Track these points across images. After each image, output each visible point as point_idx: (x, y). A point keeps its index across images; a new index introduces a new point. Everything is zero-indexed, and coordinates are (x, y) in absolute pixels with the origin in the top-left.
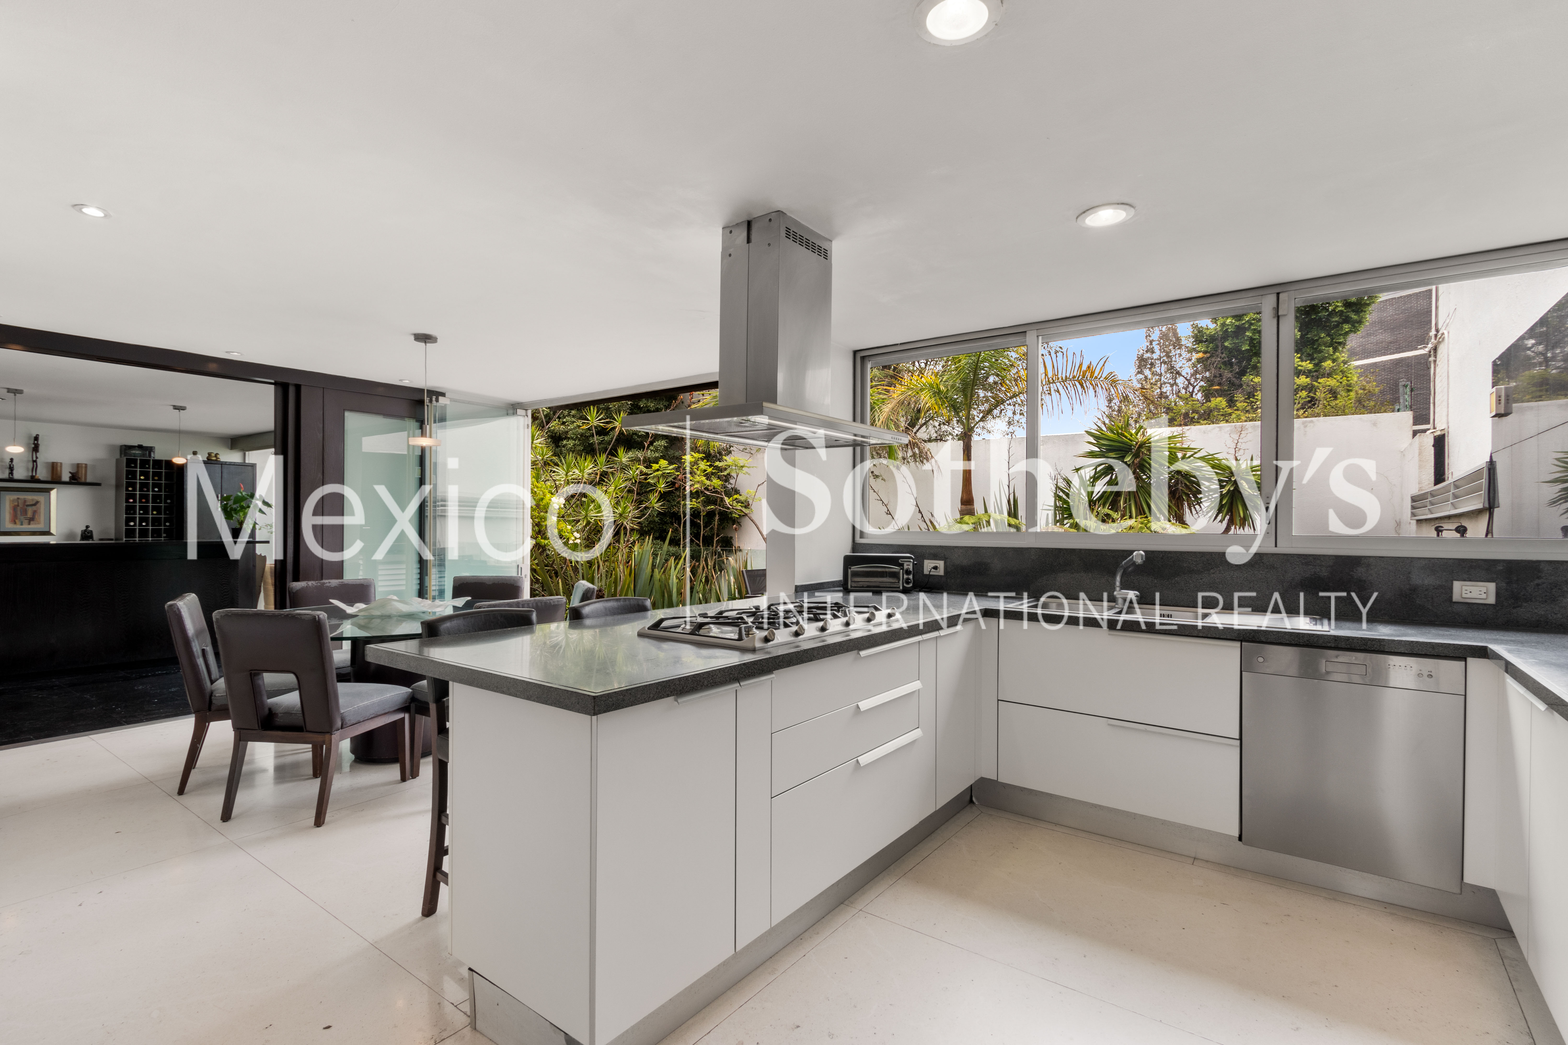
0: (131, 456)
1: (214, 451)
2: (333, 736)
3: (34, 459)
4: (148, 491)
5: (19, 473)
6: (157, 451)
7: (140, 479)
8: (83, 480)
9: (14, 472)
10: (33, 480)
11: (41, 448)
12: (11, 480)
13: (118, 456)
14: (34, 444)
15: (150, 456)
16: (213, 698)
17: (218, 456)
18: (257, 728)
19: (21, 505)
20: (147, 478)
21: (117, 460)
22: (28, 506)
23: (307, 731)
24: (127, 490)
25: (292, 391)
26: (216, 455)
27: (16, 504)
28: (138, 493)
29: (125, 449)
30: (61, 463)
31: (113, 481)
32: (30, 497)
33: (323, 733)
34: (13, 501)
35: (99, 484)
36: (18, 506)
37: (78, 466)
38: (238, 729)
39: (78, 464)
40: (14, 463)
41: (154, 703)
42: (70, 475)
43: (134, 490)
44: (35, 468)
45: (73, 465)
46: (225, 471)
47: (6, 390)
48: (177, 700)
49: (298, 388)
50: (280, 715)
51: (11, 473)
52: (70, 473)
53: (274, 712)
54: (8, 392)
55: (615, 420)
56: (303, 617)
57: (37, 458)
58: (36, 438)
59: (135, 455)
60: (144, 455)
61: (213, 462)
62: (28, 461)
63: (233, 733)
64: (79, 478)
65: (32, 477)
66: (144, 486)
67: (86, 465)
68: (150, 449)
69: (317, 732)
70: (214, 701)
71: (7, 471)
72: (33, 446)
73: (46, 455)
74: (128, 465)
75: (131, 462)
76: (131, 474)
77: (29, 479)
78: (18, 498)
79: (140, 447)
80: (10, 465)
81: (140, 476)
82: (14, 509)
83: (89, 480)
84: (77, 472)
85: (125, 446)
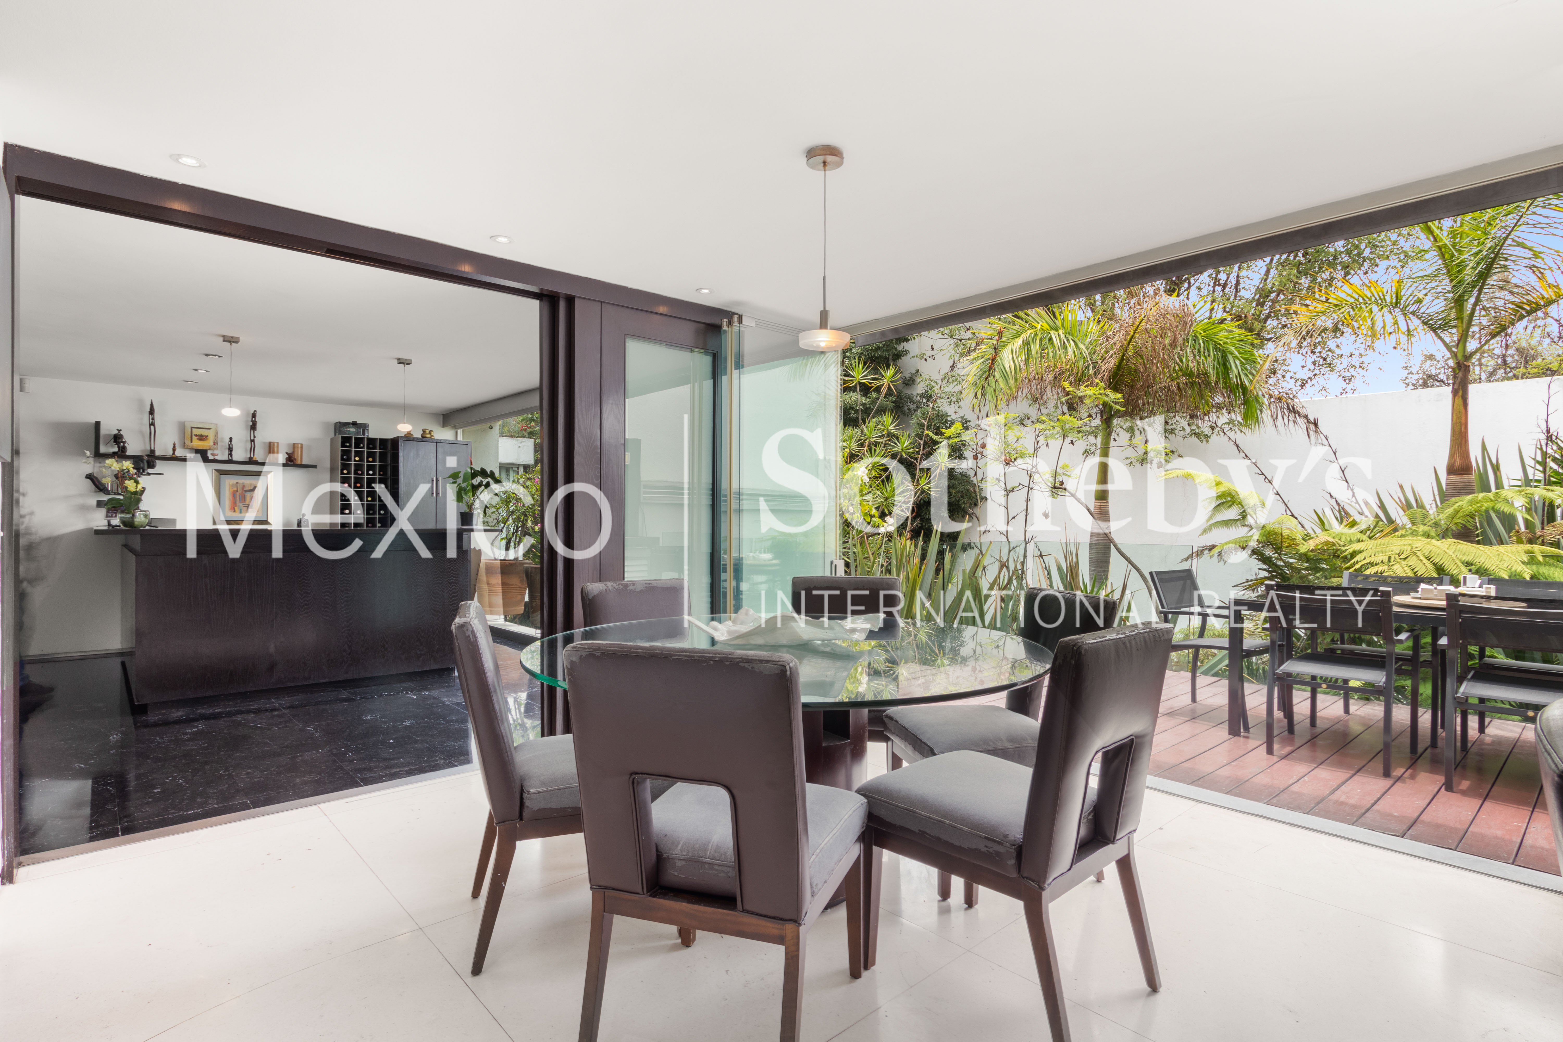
0: (346, 434)
1: (429, 427)
2: (801, 928)
3: (252, 438)
4: (363, 474)
5: (238, 455)
6: (371, 429)
7: (355, 461)
8: (299, 462)
9: (233, 453)
10: (251, 462)
11: (258, 426)
12: (230, 462)
13: (332, 435)
14: (252, 421)
15: (364, 434)
16: (525, 795)
17: (432, 434)
18: (640, 891)
19: (240, 491)
20: (361, 460)
21: (332, 439)
22: (246, 491)
23: (743, 911)
24: (342, 473)
25: (562, 306)
26: (430, 432)
27: (235, 489)
28: (353, 476)
29: (340, 426)
30: (278, 443)
31: (328, 464)
32: (247, 481)
33: (781, 919)
34: (233, 485)
35: (314, 467)
36: (237, 491)
37: (294, 446)
38: (600, 887)
39: (294, 444)
40: (233, 443)
41: (391, 746)
42: (287, 456)
43: (349, 473)
44: (252, 449)
45: (289, 445)
46: (440, 450)
47: (222, 339)
48: (416, 742)
49: (570, 300)
50: (679, 864)
51: (231, 454)
52: (287, 453)
53: (665, 856)
54: (224, 341)
55: (883, 376)
56: (758, 667)
57: (255, 437)
58: (254, 415)
59: (349, 432)
60: (358, 433)
61: (427, 440)
62: (247, 441)
63: (590, 893)
64: (295, 459)
65: (250, 458)
66: (358, 467)
67: (302, 444)
68: (364, 427)
69: (773, 918)
70: (527, 803)
71: (227, 452)
72: (251, 423)
73: (263, 435)
74: (343, 445)
75: (345, 440)
76: (345, 454)
77: (247, 460)
78: (237, 483)
79: (354, 424)
80: (229, 445)
81: (355, 457)
82: (234, 494)
83: (304, 463)
84: (293, 453)
85: (340, 422)
